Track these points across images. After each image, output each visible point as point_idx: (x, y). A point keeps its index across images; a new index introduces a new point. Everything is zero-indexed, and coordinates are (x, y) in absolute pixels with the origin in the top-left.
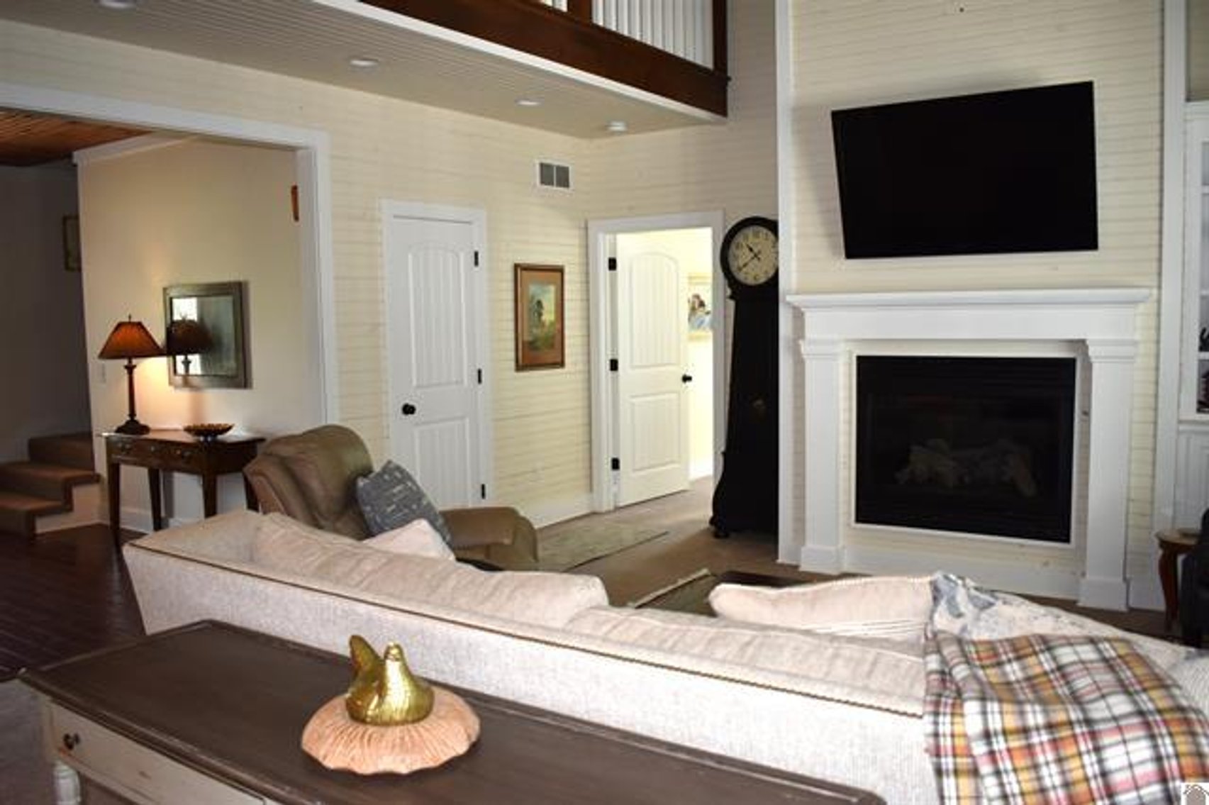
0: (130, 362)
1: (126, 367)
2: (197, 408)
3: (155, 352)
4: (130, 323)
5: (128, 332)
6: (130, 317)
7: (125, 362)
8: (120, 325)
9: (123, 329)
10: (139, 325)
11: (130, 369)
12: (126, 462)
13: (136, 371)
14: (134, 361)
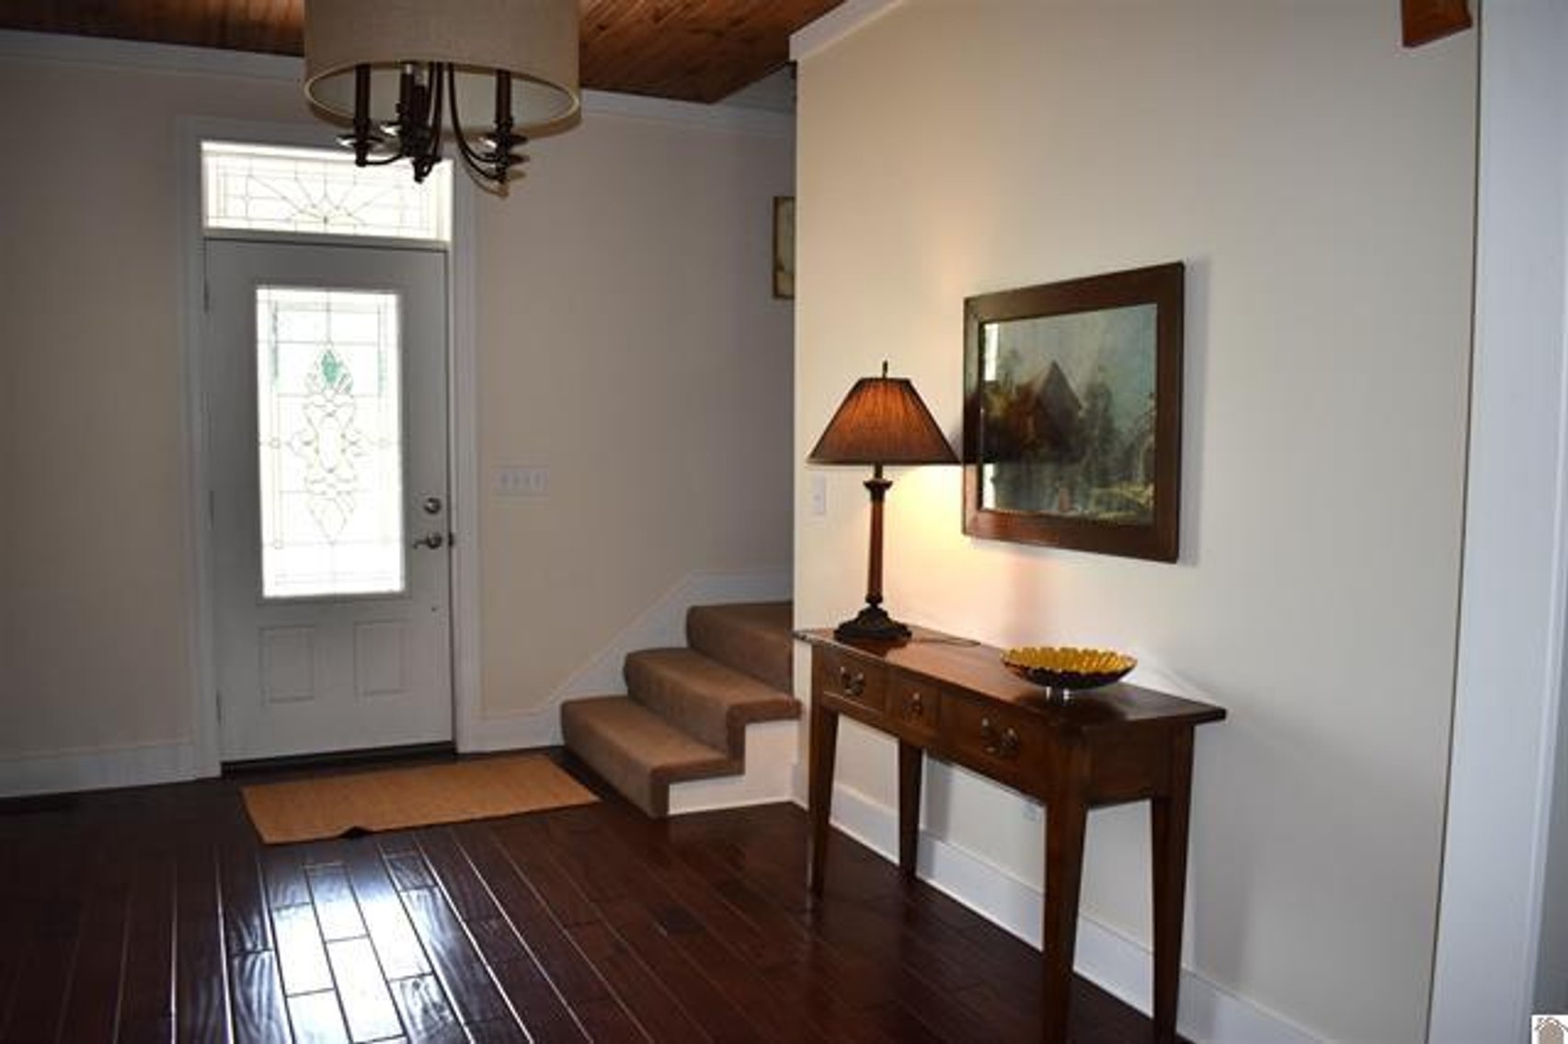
0: (878, 473)
1: (868, 485)
2: (1028, 599)
3: (937, 452)
4: (884, 379)
5: (880, 400)
6: (885, 366)
7: (868, 473)
8: (862, 385)
9: (868, 396)
10: (905, 385)
11: (878, 490)
12: (855, 715)
13: (889, 495)
14: (888, 473)
